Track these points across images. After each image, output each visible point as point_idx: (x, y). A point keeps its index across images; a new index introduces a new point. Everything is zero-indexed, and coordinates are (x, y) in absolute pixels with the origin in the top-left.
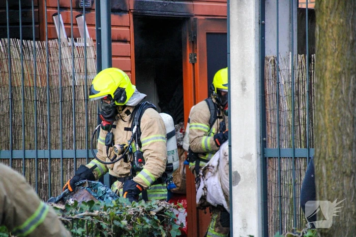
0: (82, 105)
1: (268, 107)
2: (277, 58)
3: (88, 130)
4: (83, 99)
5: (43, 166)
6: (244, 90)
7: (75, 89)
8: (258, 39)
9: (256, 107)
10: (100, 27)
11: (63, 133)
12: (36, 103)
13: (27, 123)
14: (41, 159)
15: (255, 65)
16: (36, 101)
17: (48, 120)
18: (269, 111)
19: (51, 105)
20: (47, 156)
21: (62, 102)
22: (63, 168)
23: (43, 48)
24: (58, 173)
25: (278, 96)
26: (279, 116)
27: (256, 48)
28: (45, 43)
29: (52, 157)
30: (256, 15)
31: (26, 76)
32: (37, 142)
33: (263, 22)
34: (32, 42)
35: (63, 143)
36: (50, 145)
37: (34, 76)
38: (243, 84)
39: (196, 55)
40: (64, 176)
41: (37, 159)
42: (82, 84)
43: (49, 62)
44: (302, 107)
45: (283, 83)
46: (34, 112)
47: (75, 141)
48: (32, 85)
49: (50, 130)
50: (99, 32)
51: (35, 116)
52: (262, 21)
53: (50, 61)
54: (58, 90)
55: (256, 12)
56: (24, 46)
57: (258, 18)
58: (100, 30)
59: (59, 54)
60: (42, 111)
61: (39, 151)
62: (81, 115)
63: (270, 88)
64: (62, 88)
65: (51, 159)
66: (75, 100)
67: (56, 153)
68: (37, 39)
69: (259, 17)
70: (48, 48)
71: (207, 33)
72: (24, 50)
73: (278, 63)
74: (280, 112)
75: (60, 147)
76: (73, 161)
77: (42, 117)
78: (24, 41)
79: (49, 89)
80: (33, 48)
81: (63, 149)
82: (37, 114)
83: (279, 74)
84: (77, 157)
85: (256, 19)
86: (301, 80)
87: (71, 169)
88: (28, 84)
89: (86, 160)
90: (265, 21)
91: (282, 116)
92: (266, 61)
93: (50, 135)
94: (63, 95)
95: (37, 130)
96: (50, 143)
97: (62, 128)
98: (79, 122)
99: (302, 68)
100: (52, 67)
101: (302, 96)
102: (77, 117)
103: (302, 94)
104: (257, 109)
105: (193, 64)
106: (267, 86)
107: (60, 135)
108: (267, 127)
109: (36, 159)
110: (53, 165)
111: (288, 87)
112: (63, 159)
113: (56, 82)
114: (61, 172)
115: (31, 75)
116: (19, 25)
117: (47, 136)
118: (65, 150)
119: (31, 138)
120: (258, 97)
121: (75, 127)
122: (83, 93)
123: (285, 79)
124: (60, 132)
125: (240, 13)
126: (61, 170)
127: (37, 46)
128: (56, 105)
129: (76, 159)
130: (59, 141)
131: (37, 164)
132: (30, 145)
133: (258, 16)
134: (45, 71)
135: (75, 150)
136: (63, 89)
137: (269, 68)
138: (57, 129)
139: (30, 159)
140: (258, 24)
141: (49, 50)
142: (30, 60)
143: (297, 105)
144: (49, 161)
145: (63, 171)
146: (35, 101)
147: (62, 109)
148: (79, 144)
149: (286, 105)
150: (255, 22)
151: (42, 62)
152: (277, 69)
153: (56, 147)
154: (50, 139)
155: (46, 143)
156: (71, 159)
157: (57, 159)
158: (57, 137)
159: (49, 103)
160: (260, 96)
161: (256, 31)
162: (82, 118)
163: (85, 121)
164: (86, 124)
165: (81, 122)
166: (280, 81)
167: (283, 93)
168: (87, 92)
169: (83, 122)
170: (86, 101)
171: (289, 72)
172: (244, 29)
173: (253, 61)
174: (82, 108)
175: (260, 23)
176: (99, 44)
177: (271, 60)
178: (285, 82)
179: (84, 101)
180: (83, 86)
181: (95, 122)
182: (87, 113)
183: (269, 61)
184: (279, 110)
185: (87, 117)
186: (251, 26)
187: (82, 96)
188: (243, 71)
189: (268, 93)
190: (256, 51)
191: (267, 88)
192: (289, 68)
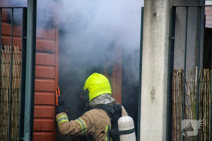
0: (6, 106)
1: (175, 116)
2: (184, 71)
3: (10, 130)
4: (8, 101)
6: (153, 98)
7: (0, 91)
8: (167, 53)
9: (164, 114)
10: (26, 37)
15: (164, 76)
18: (175, 119)
25: (184, 106)
27: (165, 61)
30: (166, 31)
33: (173, 38)
38: (153, 93)
42: (7, 88)
44: (205, 116)
45: (189, 94)
50: (25, 41)
52: (172, 37)
55: (167, 28)
57: (168, 34)
58: (26, 39)
62: (4, 115)
63: (177, 97)
69: (170, 34)
73: (185, 75)
83: (186, 86)
85: (166, 35)
86: (206, 92)
90: (174, 37)
92: (174, 73)
98: (3, 121)
99: (206, 81)
101: (205, 107)
103: (205, 105)
104: (164, 116)
106: (174, 96)
108: (173, 133)
111: (194, 98)
120: (166, 106)
122: (7, 96)
123: (190, 91)
125: (152, 30)
133: (168, 32)
137: (177, 80)
143: (201, 115)
149: (191, 114)
150: (166, 38)
152: (183, 81)
160: (167, 105)
161: (166, 46)
162: (5, 118)
163: (8, 121)
164: (9, 123)
165: (5, 121)
166: (186, 92)
167: (188, 103)
168: (11, 94)
169: (6, 122)
170: (10, 102)
171: (195, 84)
172: (156, 43)
173: (163, 73)
174: (6, 110)
175: (169, 39)
176: (24, 51)
177: (179, 73)
178: (191, 94)
179: (8, 102)
180: (8, 89)
181: (17, 122)
182: (11, 114)
183: (177, 73)
184: (184, 118)
185: (11, 117)
186: (162, 41)
187: (6, 98)
188: (153, 81)
189: (174, 102)
190: (166, 63)
191: (174, 98)
192: (195, 80)
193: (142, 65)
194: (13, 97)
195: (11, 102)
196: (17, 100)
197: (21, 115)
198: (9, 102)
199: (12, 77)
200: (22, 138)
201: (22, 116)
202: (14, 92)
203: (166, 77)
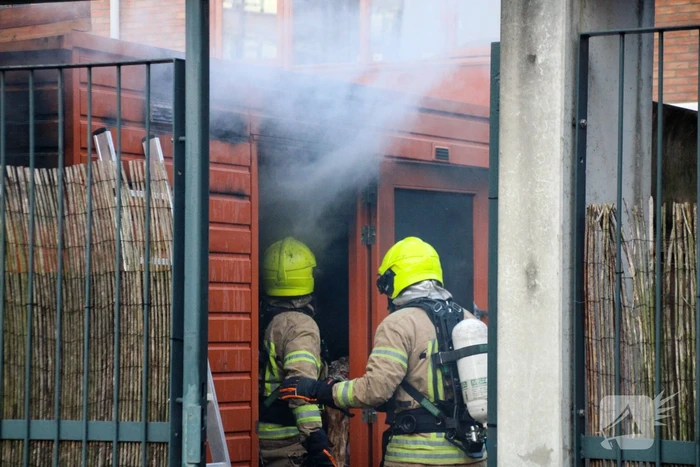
0: (135, 317)
1: (592, 334)
2: (616, 213)
3: (149, 377)
4: (140, 302)
5: (42, 459)
6: (532, 287)
7: (121, 278)
8: (569, 162)
9: (564, 330)
10: (184, 135)
11: (90, 382)
12: (32, 309)
13: (9, 358)
14: (37, 441)
15: (563, 228)
16: (33, 305)
17: (57, 349)
18: (594, 342)
19: (66, 317)
20: (53, 435)
21: (89, 308)
22: (86, 465)
23: (52, 183)
25: (619, 307)
26: (620, 356)
27: (564, 184)
28: (56, 173)
29: (63, 437)
30: (565, 103)
31: (12, 247)
32: (30, 401)
33: (583, 121)
34: (27, 170)
35: (88, 405)
36: (60, 410)
37: (30, 247)
38: (531, 273)
39: (375, 230)
41: (30, 441)
42: (137, 269)
43: (63, 217)
44: (681, 334)
45: (632, 274)
46: (27, 333)
47: (118, 402)
48: (23, 270)
49: (62, 373)
50: (181, 146)
51: (27, 339)
52: (580, 119)
53: (66, 213)
54: (83, 280)
55: (566, 96)
56: (8, 179)
57: (570, 112)
58: (183, 142)
59: (87, 197)
60: (44, 329)
61: (33, 421)
62: (133, 340)
63: (598, 284)
64: (91, 276)
65: (61, 442)
66: (120, 304)
67: (73, 429)
68: (38, 165)
69: (573, 110)
70: (64, 183)
71: (396, 189)
72: (8, 188)
73: (620, 225)
74: (622, 345)
75: (83, 413)
76: (111, 448)
77: (45, 343)
78: (8, 168)
79: (63, 278)
80: (30, 185)
81: (88, 419)
82: (32, 335)
83: (623, 252)
84: (121, 439)
85: (565, 114)
86: (681, 266)
88: (15, 267)
89: (142, 446)
90: (586, 118)
91: (628, 356)
92: (588, 218)
93: (60, 387)
94: (93, 292)
95: (31, 373)
96: (60, 404)
97: (89, 371)
98: (128, 355)
99: (682, 237)
100: (72, 228)
101: (681, 308)
102: (124, 345)
103: (681, 302)
104: (564, 335)
105: (369, 247)
106: (590, 280)
107: (83, 387)
108: (587, 382)
109: (26, 442)
110: (63, 455)
111: (646, 283)
112: (88, 442)
113: (78, 261)
115: (24, 245)
117: (53, 389)
118: (93, 422)
119: (18, 391)
120: (568, 307)
121: (119, 369)
122: (139, 289)
123: (636, 263)
124: (83, 378)
125: (525, 102)
127: (38, 180)
128: (76, 315)
129: (119, 443)
130: (81, 401)
131: (29, 452)
132: (15, 407)
133: (570, 107)
134: (54, 237)
135: (118, 423)
136: (93, 279)
137: (597, 239)
138: (78, 372)
139: (12, 441)
140: (570, 126)
141: (66, 189)
142: (21, 211)
143: (669, 330)
144: (55, 446)
146: (29, 306)
147: (89, 326)
148: (127, 407)
149: (638, 329)
150: (565, 122)
151: (49, 217)
152: (616, 238)
153: (74, 414)
154: (60, 395)
155: (50, 404)
156: (106, 442)
157: (76, 441)
158: (77, 391)
159: (62, 311)
160: (571, 304)
161: (566, 144)
162: (136, 348)
163: (144, 354)
164: (144, 361)
165: (134, 356)
166: (624, 267)
167: (630, 296)
168: (149, 287)
169: (138, 358)
170: (145, 306)
171: (647, 246)
172: (536, 136)
173: (558, 216)
174: (137, 325)
175: (574, 125)
176: (180, 174)
177: (602, 217)
178: (637, 272)
179: (140, 307)
180: (141, 273)
181: (165, 356)
182: (148, 337)
183: (598, 219)
184: (620, 342)
185: (148, 344)
186: (554, 130)
187: (136, 297)
188: (531, 241)
189: (591, 297)
190: (565, 192)
191: (590, 286)
192: (647, 236)
193: (497, 198)
194: (153, 294)
195: (149, 305)
196: (163, 299)
197: (174, 339)
198: (143, 304)
199: (150, 242)
200: (179, 399)
201: (178, 340)
202: (155, 281)
203: (568, 230)
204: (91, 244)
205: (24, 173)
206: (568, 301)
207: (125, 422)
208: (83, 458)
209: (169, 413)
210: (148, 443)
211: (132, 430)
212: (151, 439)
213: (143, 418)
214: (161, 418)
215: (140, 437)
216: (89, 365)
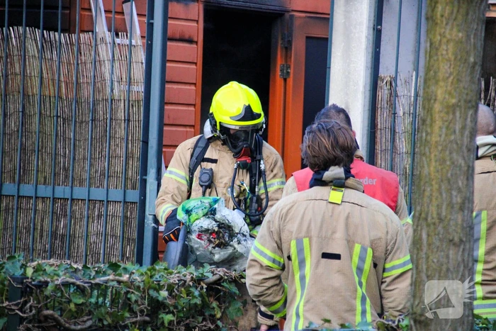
0: (120, 127)
1: (378, 147)
2: (395, 79)
3: (127, 163)
4: (123, 118)
5: (61, 210)
7: (112, 103)
8: (370, 50)
10: (153, 19)
11: (91, 165)
12: (57, 119)
13: (42, 148)
14: (58, 199)
15: (365, 87)
16: (57, 117)
17: (72, 144)
18: (379, 152)
19: (78, 125)
20: (68, 196)
21: (92, 120)
22: (88, 214)
23: (72, 44)
24: (81, 221)
25: (393, 132)
26: (392, 160)
27: (367, 63)
28: (74, 37)
29: (74, 197)
30: (369, 17)
31: (45, 81)
32: (55, 175)
33: (379, 27)
34: (56, 34)
35: (90, 178)
36: (72, 181)
37: (57, 81)
39: (289, 67)
40: (90, 226)
41: (54, 198)
42: (122, 98)
43: (78, 64)
45: (401, 114)
46: (54, 133)
47: (108, 177)
48: (52, 94)
49: (74, 159)
50: (151, 26)
51: (54, 138)
52: (377, 26)
53: (79, 62)
54: (89, 103)
55: (370, 12)
56: (45, 39)
57: (372, 21)
58: (152, 24)
59: (93, 53)
60: (65, 132)
61: (56, 187)
62: (118, 141)
63: (383, 119)
64: (94, 101)
65: (72, 200)
66: (111, 119)
67: (80, 192)
68: (63, 31)
69: (374, 20)
70: (79, 44)
71: (307, 37)
72: (44, 44)
73: (396, 85)
74: (394, 154)
75: (87, 183)
76: (103, 204)
77: (64, 140)
78: (45, 32)
79: (77, 102)
80: (58, 44)
81: (90, 186)
82: (57, 135)
83: (397, 102)
84: (109, 200)
85: (369, 23)
87: (99, 216)
88: (47, 93)
89: (122, 204)
90: (381, 25)
91: (397, 160)
92: (379, 82)
93: (73, 167)
94: (94, 111)
95: (55, 158)
96: (73, 177)
97: (91, 158)
98: (115, 150)
100: (83, 71)
102: (112, 143)
105: (285, 80)
106: (379, 117)
107: (87, 168)
109: (51, 199)
110: (74, 208)
111: (408, 120)
112: (89, 200)
113: (87, 92)
114: (86, 219)
115: (53, 80)
116: (40, 8)
117: (68, 167)
118: (93, 189)
119: (47, 168)
121: (109, 157)
122: (123, 111)
123: (404, 109)
124: (87, 163)
125: (347, 14)
126: (86, 215)
127: (63, 41)
128: (84, 124)
129: (108, 201)
130: (86, 176)
131: (53, 205)
132: (45, 178)
133: (372, 18)
134: (72, 76)
135: (107, 190)
136: (95, 103)
137: (383, 93)
138: (84, 159)
139: (43, 198)
140: (372, 29)
141: (80, 47)
142: (52, 59)
144: (69, 202)
145: (88, 217)
146: (55, 118)
147: (92, 131)
148: (113, 181)
149: (403, 145)
150: (368, 27)
151: (69, 63)
152: (393, 95)
153: (81, 184)
154: (73, 172)
155: (66, 177)
156: (100, 201)
157: (82, 200)
158: (82, 168)
159: (75, 121)
161: (368, 39)
162: (119, 146)
163: (124, 150)
164: (124, 153)
165: (118, 151)
166: (397, 111)
167: (400, 128)
168: (129, 109)
169: (121, 152)
171: (410, 100)
172: (352, 35)
173: (362, 80)
174: (121, 132)
175: (374, 29)
176: (150, 43)
177: (387, 82)
178: (404, 113)
179: (123, 121)
180: (124, 100)
181: (137, 152)
182: (127, 139)
183: (385, 82)
184: (393, 152)
185: (127, 143)
186: (362, 32)
187: (121, 115)
188: (347, 94)
189: (379, 127)
190: (367, 67)
191: (379, 120)
192: (411, 94)
193: (330, 68)
194: (131, 114)
195: (129, 120)
196: (137, 117)
197: (143, 141)
198: (125, 120)
200: (144, 177)
201: (146, 142)
202: (132, 106)
203: (368, 88)
204: (94, 82)
205: (55, 36)
206: (366, 128)
207: (112, 190)
208: (86, 209)
209: (138, 185)
210: (125, 202)
211: (116, 194)
212: (127, 200)
213: (123, 188)
214: (134, 188)
215: (121, 198)
216: (91, 155)
